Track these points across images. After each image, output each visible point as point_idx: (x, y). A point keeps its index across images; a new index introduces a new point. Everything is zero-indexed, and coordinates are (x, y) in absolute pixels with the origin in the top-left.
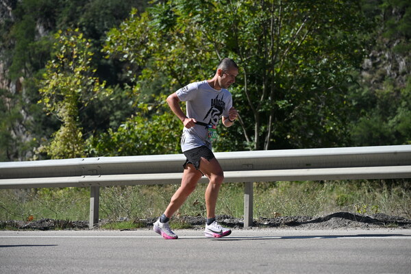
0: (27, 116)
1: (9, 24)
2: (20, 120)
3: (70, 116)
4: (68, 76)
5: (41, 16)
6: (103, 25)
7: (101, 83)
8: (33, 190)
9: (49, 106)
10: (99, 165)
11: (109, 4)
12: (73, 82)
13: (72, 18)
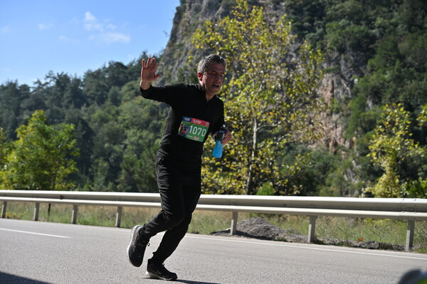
0: (357, 165)
1: (347, 99)
2: (351, 168)
3: (390, 167)
4: (390, 137)
5: (371, 94)
6: (417, 101)
7: (415, 143)
8: (359, 219)
9: (375, 158)
10: (415, 205)
11: (422, 87)
12: (394, 142)
13: (394, 96)
